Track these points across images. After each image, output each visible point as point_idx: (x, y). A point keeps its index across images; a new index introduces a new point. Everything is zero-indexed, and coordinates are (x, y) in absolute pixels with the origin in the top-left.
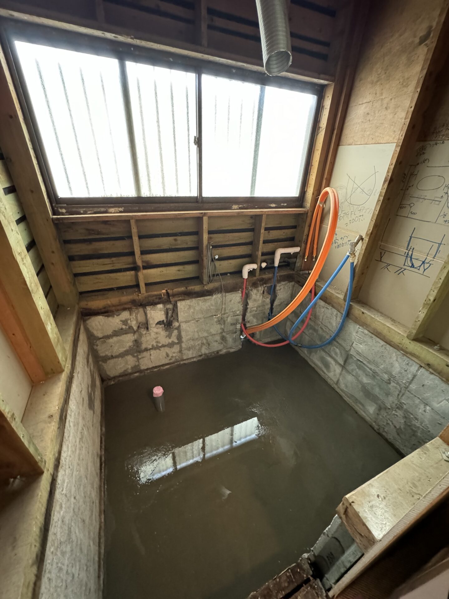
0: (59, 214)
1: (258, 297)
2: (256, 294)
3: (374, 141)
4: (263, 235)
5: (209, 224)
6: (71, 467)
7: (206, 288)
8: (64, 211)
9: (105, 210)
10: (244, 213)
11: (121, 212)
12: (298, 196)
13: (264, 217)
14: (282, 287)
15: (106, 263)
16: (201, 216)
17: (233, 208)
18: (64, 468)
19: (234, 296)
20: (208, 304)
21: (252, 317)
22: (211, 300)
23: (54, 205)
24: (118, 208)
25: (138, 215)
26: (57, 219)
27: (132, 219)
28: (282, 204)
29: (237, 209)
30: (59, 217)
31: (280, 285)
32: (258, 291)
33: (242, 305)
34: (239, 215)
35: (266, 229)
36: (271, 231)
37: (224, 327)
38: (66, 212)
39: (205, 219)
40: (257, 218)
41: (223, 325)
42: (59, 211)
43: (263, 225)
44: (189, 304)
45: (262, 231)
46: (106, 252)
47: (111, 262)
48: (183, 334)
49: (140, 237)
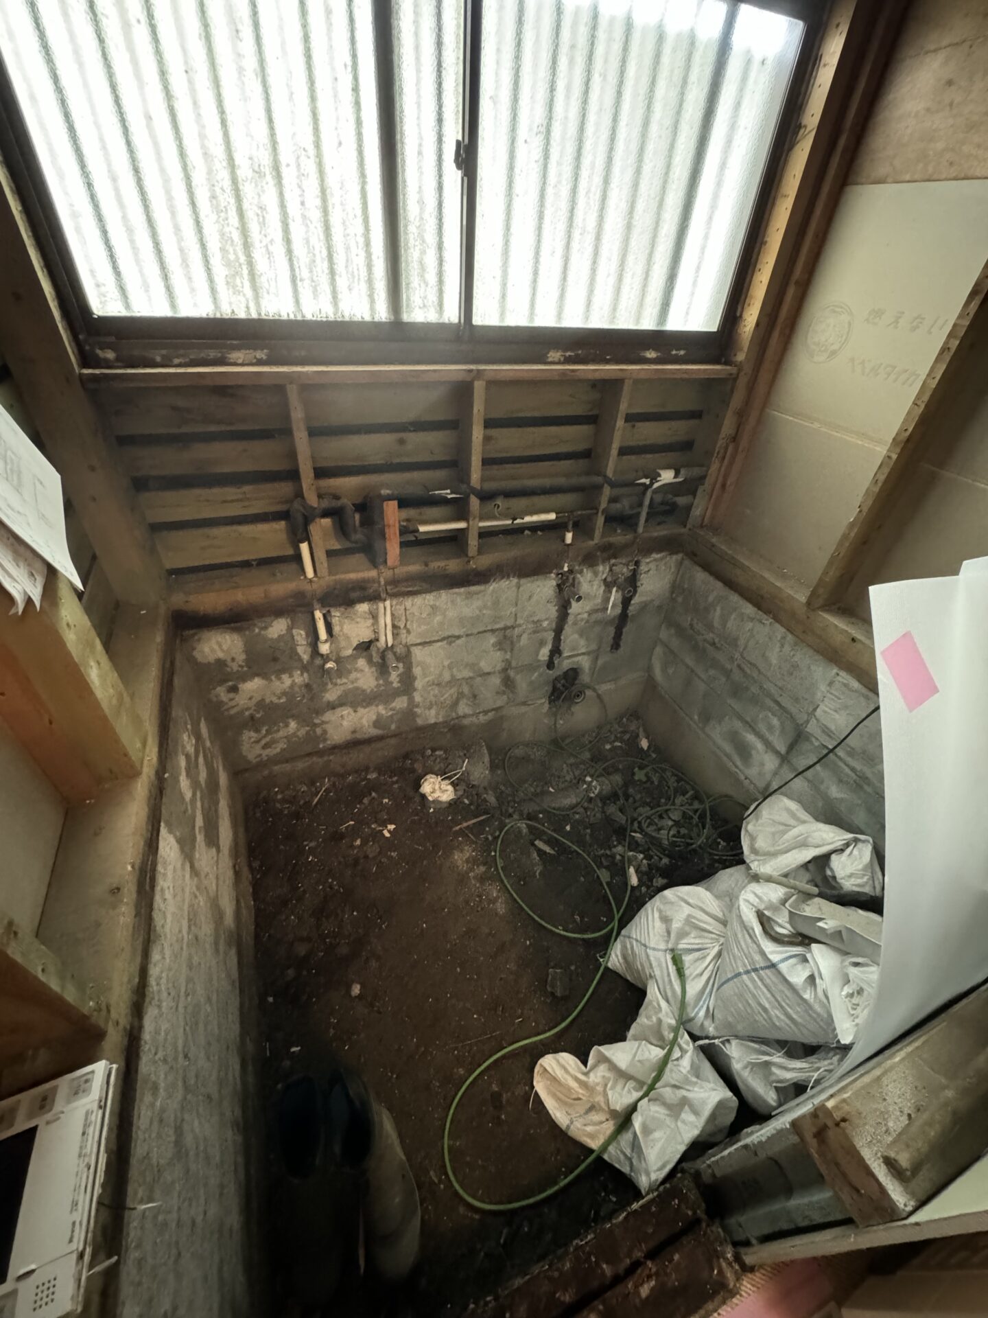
0: (98, 363)
1: (595, 587)
2: (590, 582)
3: (953, 172)
4: (620, 433)
5: (488, 402)
6: (173, 994)
7: (472, 565)
8: (110, 355)
9: (219, 355)
10: (578, 373)
11: (260, 363)
12: (715, 330)
13: (627, 388)
14: (652, 566)
15: (229, 498)
16: (469, 379)
17: (550, 360)
18: (155, 1002)
19: (538, 586)
20: (477, 603)
21: (576, 636)
22: (484, 595)
23: (81, 337)
24: (251, 351)
25: (306, 373)
26: (95, 378)
27: (291, 383)
28: (674, 352)
29: (559, 363)
30: (97, 371)
31: (648, 560)
32: (596, 574)
33: (557, 608)
34: (565, 381)
35: (630, 418)
36: (639, 424)
37: (512, 657)
38: (117, 359)
39: (479, 387)
40: (609, 388)
41: (509, 653)
42: (97, 355)
43: (624, 407)
44: (432, 603)
45: (620, 423)
46: (226, 469)
47: (241, 496)
48: (417, 671)
49: (313, 433)
